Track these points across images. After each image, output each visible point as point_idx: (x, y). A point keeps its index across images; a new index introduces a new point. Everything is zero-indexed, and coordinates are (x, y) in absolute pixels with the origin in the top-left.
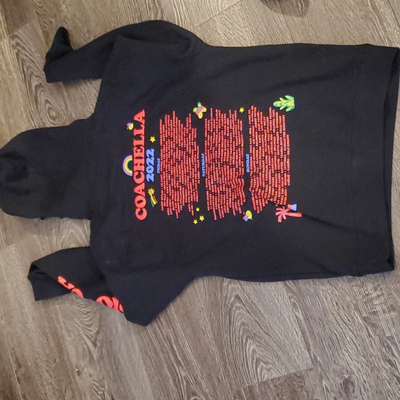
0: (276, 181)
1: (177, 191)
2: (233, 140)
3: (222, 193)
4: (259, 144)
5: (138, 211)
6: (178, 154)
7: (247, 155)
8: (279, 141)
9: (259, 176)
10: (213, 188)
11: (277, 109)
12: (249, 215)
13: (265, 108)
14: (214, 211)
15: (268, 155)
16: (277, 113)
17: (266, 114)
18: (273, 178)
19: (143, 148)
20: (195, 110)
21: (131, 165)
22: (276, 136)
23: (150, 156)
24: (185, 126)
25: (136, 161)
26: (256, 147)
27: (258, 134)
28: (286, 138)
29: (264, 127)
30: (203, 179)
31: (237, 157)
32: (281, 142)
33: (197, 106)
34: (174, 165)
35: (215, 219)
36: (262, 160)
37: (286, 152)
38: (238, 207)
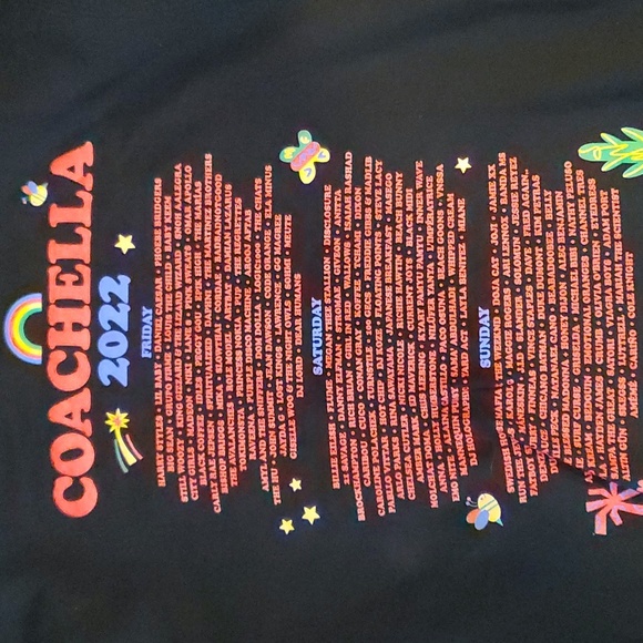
0: (588, 400)
1: (215, 419)
2: (426, 262)
3: (389, 431)
4: (524, 277)
5: (62, 485)
6: (223, 298)
7: (482, 312)
8: (601, 272)
9: (526, 383)
10: (353, 416)
11: (592, 168)
12: (488, 509)
13: (548, 163)
14: (358, 492)
15: (557, 313)
16: (592, 181)
17: (554, 182)
18: (577, 390)
19: (86, 272)
20: (288, 154)
21: (37, 328)
22: (589, 254)
23: (115, 301)
24: (249, 203)
25: (56, 315)
26: (513, 286)
27: (523, 246)
28: (623, 262)
29: (544, 222)
30: (315, 385)
31: (442, 315)
32: (608, 276)
33: (297, 144)
34: (207, 333)
35: (362, 517)
36: (537, 328)
37: (625, 306)
38: (449, 481)
